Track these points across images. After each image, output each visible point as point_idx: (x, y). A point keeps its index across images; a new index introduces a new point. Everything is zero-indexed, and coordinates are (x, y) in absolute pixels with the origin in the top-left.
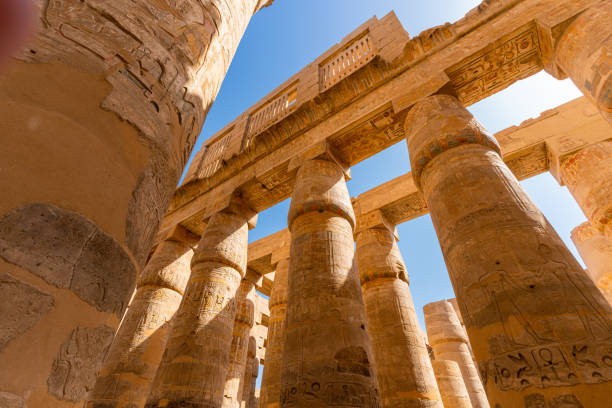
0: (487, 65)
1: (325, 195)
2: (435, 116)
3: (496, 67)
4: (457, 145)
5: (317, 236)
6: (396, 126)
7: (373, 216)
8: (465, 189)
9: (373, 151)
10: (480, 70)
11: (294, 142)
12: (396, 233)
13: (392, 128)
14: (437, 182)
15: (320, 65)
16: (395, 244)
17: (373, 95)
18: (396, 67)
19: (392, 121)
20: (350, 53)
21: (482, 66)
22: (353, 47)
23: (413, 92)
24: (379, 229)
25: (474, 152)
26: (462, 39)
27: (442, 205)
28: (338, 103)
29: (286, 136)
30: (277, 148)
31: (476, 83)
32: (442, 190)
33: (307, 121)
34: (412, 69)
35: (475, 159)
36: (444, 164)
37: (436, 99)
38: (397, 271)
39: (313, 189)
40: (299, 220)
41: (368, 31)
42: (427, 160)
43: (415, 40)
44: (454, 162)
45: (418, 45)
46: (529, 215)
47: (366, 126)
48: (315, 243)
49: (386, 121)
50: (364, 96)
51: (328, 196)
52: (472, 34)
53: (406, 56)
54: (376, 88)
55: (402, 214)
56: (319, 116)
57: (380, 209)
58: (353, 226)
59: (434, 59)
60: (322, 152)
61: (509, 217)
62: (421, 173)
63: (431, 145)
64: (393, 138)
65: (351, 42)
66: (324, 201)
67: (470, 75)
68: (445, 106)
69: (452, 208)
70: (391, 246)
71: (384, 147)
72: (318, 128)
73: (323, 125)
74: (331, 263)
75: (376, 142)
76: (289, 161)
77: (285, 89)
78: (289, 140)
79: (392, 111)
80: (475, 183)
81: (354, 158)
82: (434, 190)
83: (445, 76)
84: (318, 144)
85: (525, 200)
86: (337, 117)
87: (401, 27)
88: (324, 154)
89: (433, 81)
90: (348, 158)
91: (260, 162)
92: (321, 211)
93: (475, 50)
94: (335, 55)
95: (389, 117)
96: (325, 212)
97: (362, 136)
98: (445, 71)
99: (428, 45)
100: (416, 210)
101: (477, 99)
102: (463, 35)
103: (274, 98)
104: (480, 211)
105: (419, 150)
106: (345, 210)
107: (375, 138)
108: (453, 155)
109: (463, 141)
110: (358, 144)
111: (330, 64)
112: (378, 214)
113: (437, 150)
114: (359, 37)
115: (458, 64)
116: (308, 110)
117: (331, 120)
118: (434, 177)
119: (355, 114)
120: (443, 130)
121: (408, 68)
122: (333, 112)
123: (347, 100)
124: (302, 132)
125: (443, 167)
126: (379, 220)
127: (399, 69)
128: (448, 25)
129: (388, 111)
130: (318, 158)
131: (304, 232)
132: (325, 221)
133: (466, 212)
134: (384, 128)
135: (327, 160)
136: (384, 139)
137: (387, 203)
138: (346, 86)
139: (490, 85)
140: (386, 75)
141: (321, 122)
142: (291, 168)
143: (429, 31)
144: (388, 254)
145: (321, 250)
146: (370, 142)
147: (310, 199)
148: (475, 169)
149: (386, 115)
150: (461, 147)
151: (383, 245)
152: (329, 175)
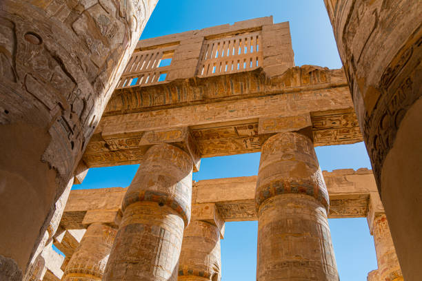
0: (344, 122)
1: (170, 188)
2: (289, 155)
3: (349, 126)
4: (298, 192)
5: (150, 231)
6: (256, 140)
7: (207, 208)
8: (290, 237)
9: (227, 152)
10: (338, 123)
11: (154, 113)
12: (222, 231)
13: (252, 140)
14: (271, 220)
15: (205, 39)
16: (218, 243)
17: (245, 103)
18: (273, 85)
19: (254, 134)
20: (237, 41)
21: (340, 121)
22: (242, 37)
23: (279, 120)
24: (209, 223)
25: (308, 205)
26: (333, 90)
27: (268, 244)
28: (211, 94)
29: (148, 103)
30: (135, 111)
31: (331, 131)
32: (273, 229)
33: (175, 97)
34: (286, 96)
35: (307, 211)
36: (282, 205)
37: (295, 137)
38: (212, 272)
39: (161, 178)
40: (137, 206)
41: (260, 29)
42: (270, 195)
43: (296, 69)
44: (290, 208)
45: (297, 76)
46: (328, 277)
47: (229, 130)
48: (147, 237)
49: (248, 132)
50: (237, 99)
51: (172, 190)
52: (341, 89)
53: (285, 79)
54: (249, 97)
55: (234, 214)
56: (188, 98)
57: (215, 203)
58: (186, 224)
59: (306, 96)
60: (180, 140)
61: (313, 276)
62: (261, 202)
63: (277, 183)
64: (250, 148)
65: (243, 32)
66: (167, 195)
67: (329, 124)
68: (300, 149)
69: (275, 251)
70: (214, 244)
71: (239, 153)
72: (183, 110)
73: (189, 109)
74: (156, 263)
75: (233, 146)
76: (144, 132)
77: (162, 45)
78: (151, 109)
79: (257, 126)
80: (300, 234)
81: (208, 152)
82: (268, 226)
83: (309, 118)
84: (179, 129)
85: (330, 263)
86: (205, 108)
87: (289, 44)
88: (182, 142)
89: (299, 117)
90: (202, 149)
91: (112, 118)
92: (161, 204)
93: (339, 107)
94: (223, 35)
95: (252, 130)
96: (165, 206)
97: (222, 136)
98: (310, 113)
99: (306, 79)
100: (248, 214)
101: (328, 143)
102: (334, 87)
103: (148, 48)
104: (294, 263)
105: (266, 182)
106: (184, 208)
107: (233, 142)
108: (292, 200)
109: (302, 191)
110: (216, 141)
111: (216, 42)
112: (212, 208)
113: (281, 189)
114: (252, 30)
115: (322, 112)
116: (180, 87)
117: (198, 108)
118: (271, 214)
119: (222, 115)
120: (291, 173)
121: (282, 93)
122: (204, 101)
123: (220, 95)
124: (167, 107)
125: (280, 207)
126: (211, 214)
127: (275, 89)
128: (326, 70)
129: (253, 125)
130: (175, 144)
131: (138, 221)
132: (162, 217)
133: (285, 259)
134: (245, 137)
135: (183, 149)
136: (241, 146)
137: (224, 199)
138: (223, 81)
139: (342, 137)
140: (262, 89)
141: (188, 105)
142: (144, 142)
143: (311, 67)
144: (208, 253)
145: (149, 246)
146: (229, 144)
147: (154, 188)
148: (304, 221)
149: (251, 127)
150: (300, 196)
151: (207, 240)
152: (179, 167)
